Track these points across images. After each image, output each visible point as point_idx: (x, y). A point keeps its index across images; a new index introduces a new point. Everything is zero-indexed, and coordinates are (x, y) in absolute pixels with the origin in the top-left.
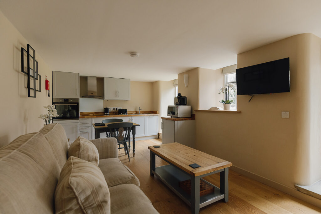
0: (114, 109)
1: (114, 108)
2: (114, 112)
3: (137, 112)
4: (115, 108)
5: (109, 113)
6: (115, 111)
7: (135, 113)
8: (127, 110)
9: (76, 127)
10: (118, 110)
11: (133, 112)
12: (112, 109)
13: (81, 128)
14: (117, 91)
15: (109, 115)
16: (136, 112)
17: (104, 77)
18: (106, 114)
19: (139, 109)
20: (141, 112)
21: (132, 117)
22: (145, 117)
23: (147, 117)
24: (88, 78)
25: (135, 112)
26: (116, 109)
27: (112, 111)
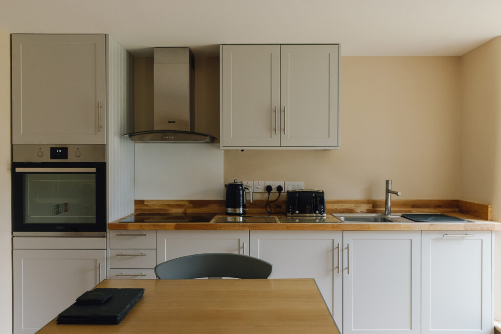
0: (269, 189)
1: (268, 183)
2: (267, 204)
3: (374, 206)
4: (274, 184)
5: (244, 206)
6: (274, 196)
7: (365, 207)
8: (323, 193)
9: (96, 269)
10: (284, 193)
11: (358, 203)
12: (261, 189)
13: (114, 272)
14: (276, 103)
15: (244, 214)
16: (369, 206)
17: (217, 47)
18: (230, 210)
19: (388, 191)
20: (394, 204)
21: (346, 234)
22: (416, 238)
23: (428, 238)
24: (156, 57)
25: (368, 202)
26: (280, 189)
27: (258, 197)
